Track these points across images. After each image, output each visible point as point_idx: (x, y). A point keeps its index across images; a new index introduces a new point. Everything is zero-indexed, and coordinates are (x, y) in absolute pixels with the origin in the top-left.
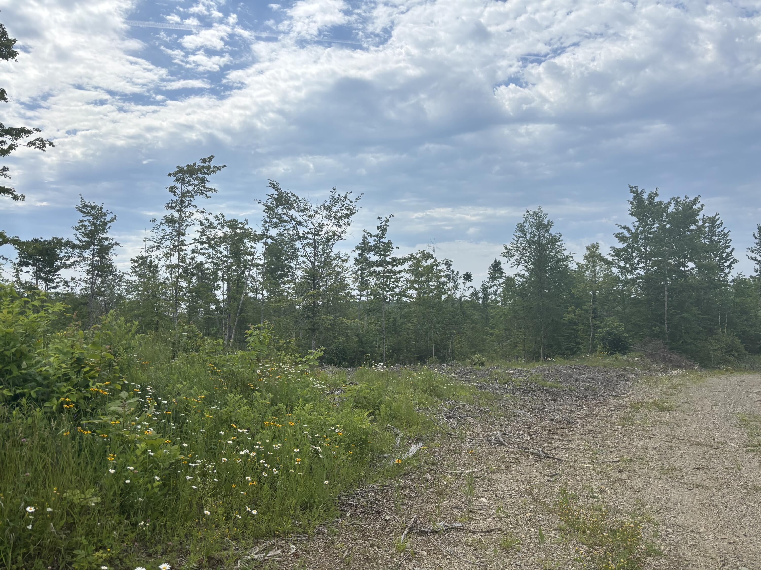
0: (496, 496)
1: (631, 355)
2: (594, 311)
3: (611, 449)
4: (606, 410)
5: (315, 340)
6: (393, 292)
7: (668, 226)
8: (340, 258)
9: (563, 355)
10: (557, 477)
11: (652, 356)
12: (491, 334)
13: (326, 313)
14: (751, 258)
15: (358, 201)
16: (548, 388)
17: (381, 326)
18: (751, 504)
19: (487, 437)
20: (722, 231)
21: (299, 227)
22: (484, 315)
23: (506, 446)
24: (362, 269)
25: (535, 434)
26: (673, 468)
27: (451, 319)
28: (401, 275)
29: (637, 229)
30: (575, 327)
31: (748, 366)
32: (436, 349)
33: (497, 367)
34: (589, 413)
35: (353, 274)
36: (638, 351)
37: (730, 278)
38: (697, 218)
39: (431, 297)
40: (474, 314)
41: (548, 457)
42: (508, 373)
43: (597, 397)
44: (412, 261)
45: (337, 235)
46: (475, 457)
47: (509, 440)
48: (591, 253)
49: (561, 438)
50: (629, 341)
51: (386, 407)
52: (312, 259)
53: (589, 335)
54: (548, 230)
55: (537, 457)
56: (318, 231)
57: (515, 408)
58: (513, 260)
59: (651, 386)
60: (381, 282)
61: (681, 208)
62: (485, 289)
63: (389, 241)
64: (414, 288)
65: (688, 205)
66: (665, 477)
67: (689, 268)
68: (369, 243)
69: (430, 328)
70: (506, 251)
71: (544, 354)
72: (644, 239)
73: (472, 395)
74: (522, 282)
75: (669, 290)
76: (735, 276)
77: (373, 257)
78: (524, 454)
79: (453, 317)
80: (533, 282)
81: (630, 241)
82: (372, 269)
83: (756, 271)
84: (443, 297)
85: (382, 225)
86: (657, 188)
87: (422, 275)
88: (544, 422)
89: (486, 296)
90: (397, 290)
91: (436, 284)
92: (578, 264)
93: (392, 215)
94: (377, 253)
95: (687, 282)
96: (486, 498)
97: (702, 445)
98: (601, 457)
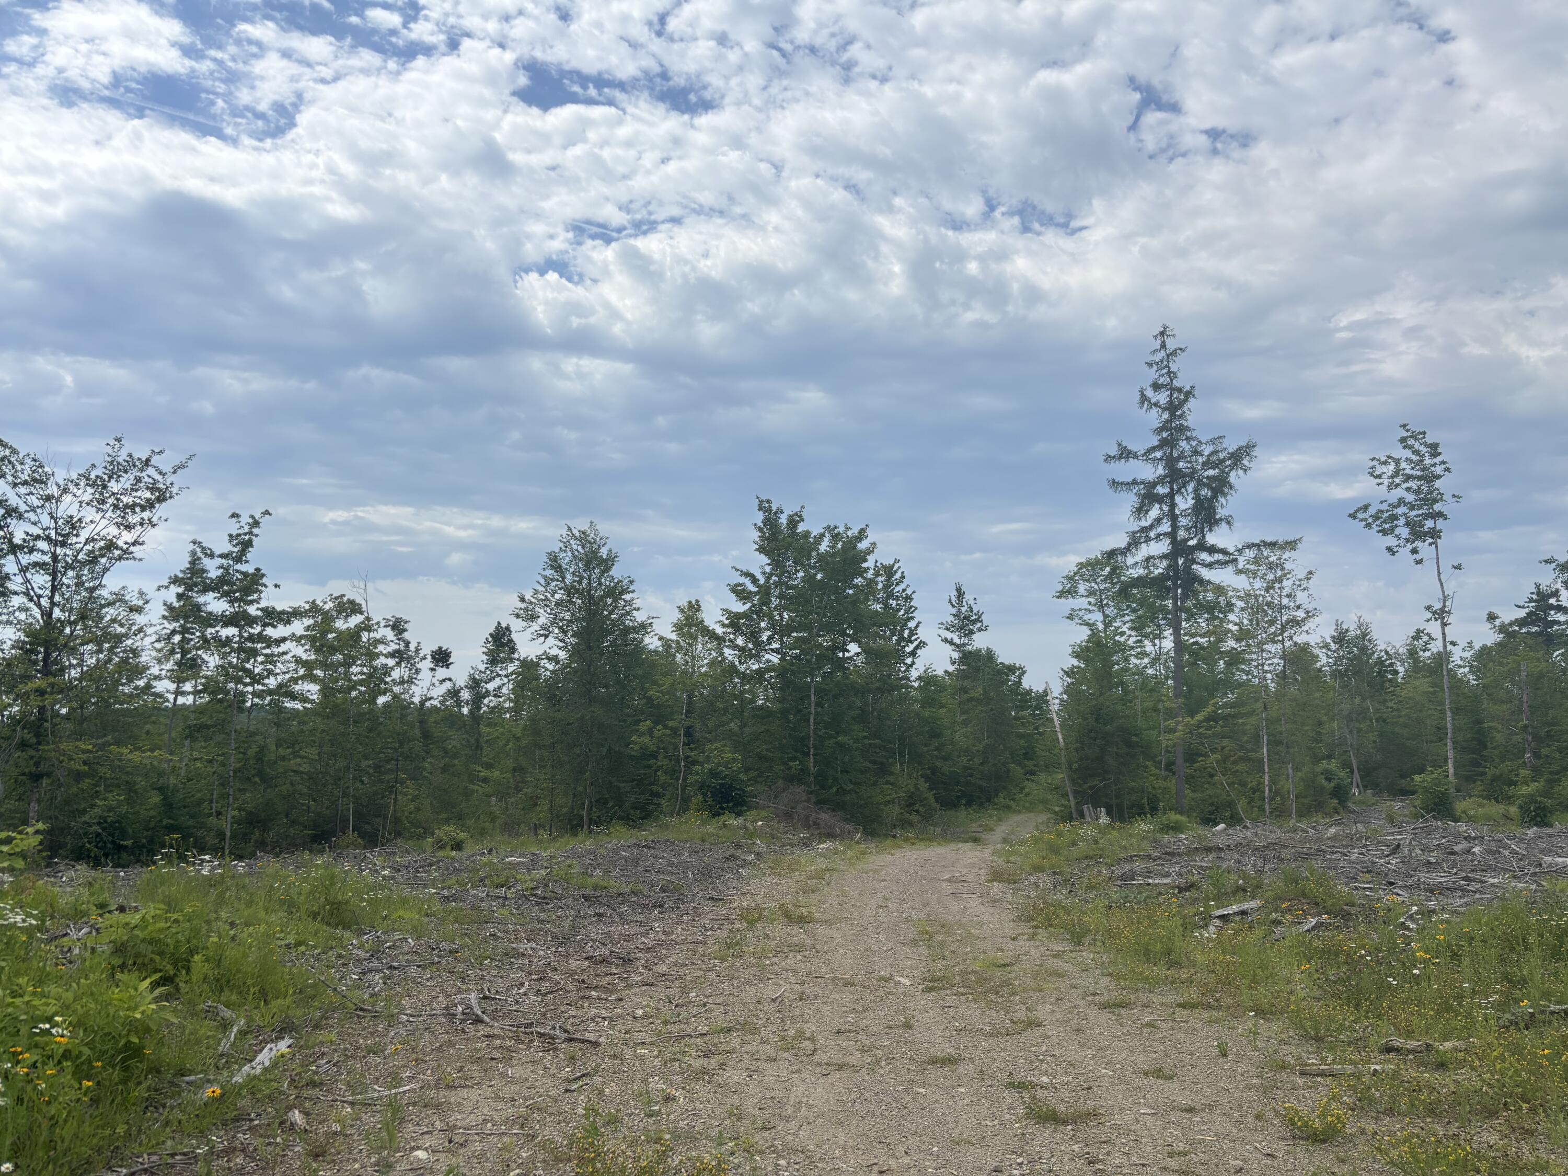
0: (450, 1142)
1: (753, 813)
2: (689, 732)
3: (695, 1011)
4: (696, 930)
5: (39, 801)
6: (260, 687)
7: (819, 576)
8: (126, 602)
9: (628, 820)
10: (586, 1080)
11: (788, 816)
12: (485, 780)
13: (78, 735)
14: (946, 640)
15: (179, 472)
16: (588, 891)
17: (224, 765)
18: (921, 1090)
19: (447, 1008)
20: (904, 590)
21: (14, 521)
22: (472, 740)
23: (487, 1024)
24: (184, 631)
25: (552, 992)
26: (800, 1035)
27: (395, 749)
28: (283, 647)
29: (768, 578)
30: (652, 762)
31: (939, 830)
32: (358, 815)
33: (490, 851)
34: (663, 937)
35: (158, 641)
36: (763, 808)
37: (914, 674)
38: (864, 565)
39: (352, 700)
40: (448, 738)
41: (571, 1040)
42: (510, 863)
43: (683, 903)
44: (313, 617)
45: (117, 548)
46: (414, 1056)
47: (495, 1011)
48: (687, 619)
49: (603, 996)
50: (748, 789)
51: (207, 960)
52: (45, 602)
53: (678, 779)
54: (607, 570)
55: (549, 1042)
56: (67, 536)
57: (516, 939)
58: (535, 626)
59: (780, 875)
60: (230, 663)
61: (839, 546)
62: (475, 683)
63: (258, 570)
64: (314, 679)
65: (850, 542)
66: (785, 1055)
67: (851, 654)
68: (204, 571)
69: (347, 768)
70: (523, 606)
71: (591, 820)
72: (781, 597)
73: (427, 915)
74: (552, 672)
75: (817, 692)
76: (922, 670)
77: (215, 604)
78: (523, 1037)
79: (402, 744)
80: (576, 671)
81: (756, 600)
82: (210, 630)
83: (953, 663)
84: (381, 700)
85: (240, 531)
86: (803, 507)
87: (333, 650)
88: (573, 964)
89: (478, 697)
90: (272, 682)
91: (365, 670)
92: (661, 638)
93: (267, 513)
94: (225, 594)
95: (848, 678)
96: (426, 1149)
97: (853, 984)
98: (675, 1028)
